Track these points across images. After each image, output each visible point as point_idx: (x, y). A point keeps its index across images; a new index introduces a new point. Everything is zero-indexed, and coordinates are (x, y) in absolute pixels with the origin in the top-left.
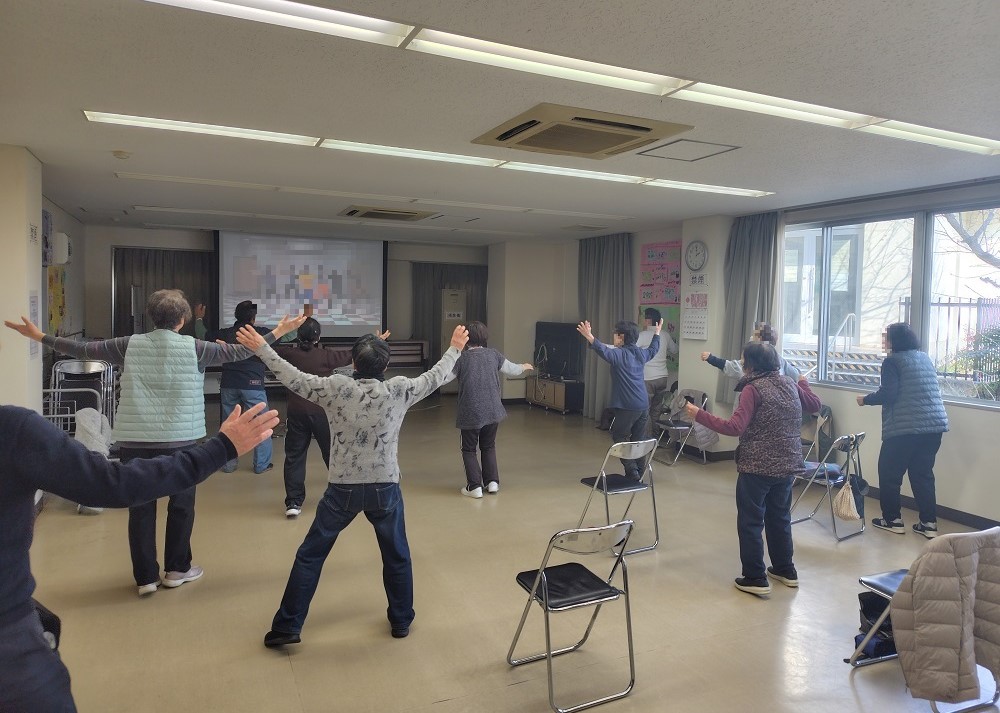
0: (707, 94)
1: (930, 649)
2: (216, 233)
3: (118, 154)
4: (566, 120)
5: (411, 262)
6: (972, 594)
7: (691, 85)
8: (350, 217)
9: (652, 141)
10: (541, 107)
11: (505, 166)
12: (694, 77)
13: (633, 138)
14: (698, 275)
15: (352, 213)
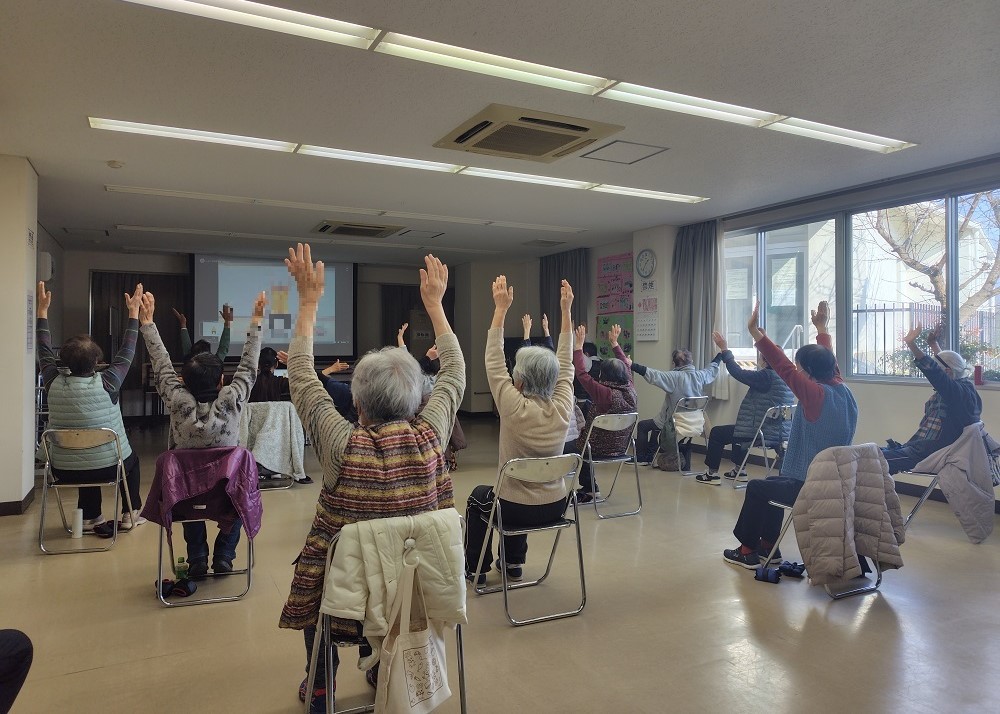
0: (631, 93)
1: (821, 539)
2: (191, 257)
3: (111, 163)
4: (514, 121)
5: (379, 284)
6: (853, 494)
7: (616, 84)
8: (322, 234)
9: (591, 141)
10: (491, 108)
11: (466, 172)
12: (617, 76)
13: (575, 138)
14: (648, 281)
15: (324, 229)
